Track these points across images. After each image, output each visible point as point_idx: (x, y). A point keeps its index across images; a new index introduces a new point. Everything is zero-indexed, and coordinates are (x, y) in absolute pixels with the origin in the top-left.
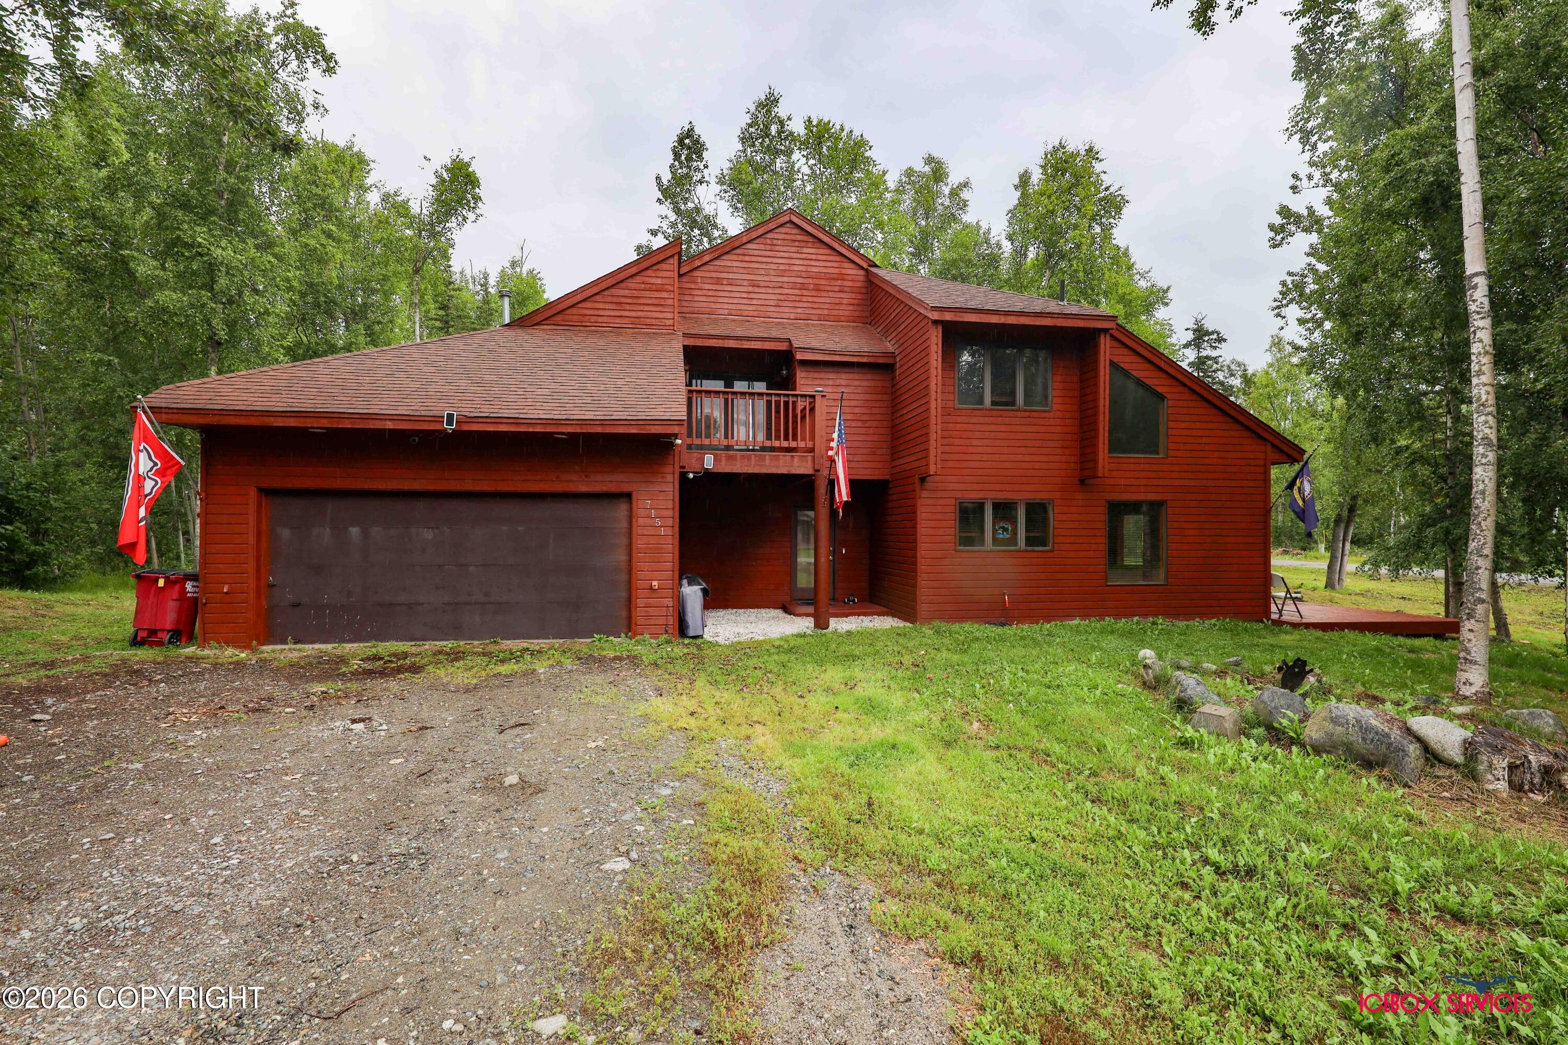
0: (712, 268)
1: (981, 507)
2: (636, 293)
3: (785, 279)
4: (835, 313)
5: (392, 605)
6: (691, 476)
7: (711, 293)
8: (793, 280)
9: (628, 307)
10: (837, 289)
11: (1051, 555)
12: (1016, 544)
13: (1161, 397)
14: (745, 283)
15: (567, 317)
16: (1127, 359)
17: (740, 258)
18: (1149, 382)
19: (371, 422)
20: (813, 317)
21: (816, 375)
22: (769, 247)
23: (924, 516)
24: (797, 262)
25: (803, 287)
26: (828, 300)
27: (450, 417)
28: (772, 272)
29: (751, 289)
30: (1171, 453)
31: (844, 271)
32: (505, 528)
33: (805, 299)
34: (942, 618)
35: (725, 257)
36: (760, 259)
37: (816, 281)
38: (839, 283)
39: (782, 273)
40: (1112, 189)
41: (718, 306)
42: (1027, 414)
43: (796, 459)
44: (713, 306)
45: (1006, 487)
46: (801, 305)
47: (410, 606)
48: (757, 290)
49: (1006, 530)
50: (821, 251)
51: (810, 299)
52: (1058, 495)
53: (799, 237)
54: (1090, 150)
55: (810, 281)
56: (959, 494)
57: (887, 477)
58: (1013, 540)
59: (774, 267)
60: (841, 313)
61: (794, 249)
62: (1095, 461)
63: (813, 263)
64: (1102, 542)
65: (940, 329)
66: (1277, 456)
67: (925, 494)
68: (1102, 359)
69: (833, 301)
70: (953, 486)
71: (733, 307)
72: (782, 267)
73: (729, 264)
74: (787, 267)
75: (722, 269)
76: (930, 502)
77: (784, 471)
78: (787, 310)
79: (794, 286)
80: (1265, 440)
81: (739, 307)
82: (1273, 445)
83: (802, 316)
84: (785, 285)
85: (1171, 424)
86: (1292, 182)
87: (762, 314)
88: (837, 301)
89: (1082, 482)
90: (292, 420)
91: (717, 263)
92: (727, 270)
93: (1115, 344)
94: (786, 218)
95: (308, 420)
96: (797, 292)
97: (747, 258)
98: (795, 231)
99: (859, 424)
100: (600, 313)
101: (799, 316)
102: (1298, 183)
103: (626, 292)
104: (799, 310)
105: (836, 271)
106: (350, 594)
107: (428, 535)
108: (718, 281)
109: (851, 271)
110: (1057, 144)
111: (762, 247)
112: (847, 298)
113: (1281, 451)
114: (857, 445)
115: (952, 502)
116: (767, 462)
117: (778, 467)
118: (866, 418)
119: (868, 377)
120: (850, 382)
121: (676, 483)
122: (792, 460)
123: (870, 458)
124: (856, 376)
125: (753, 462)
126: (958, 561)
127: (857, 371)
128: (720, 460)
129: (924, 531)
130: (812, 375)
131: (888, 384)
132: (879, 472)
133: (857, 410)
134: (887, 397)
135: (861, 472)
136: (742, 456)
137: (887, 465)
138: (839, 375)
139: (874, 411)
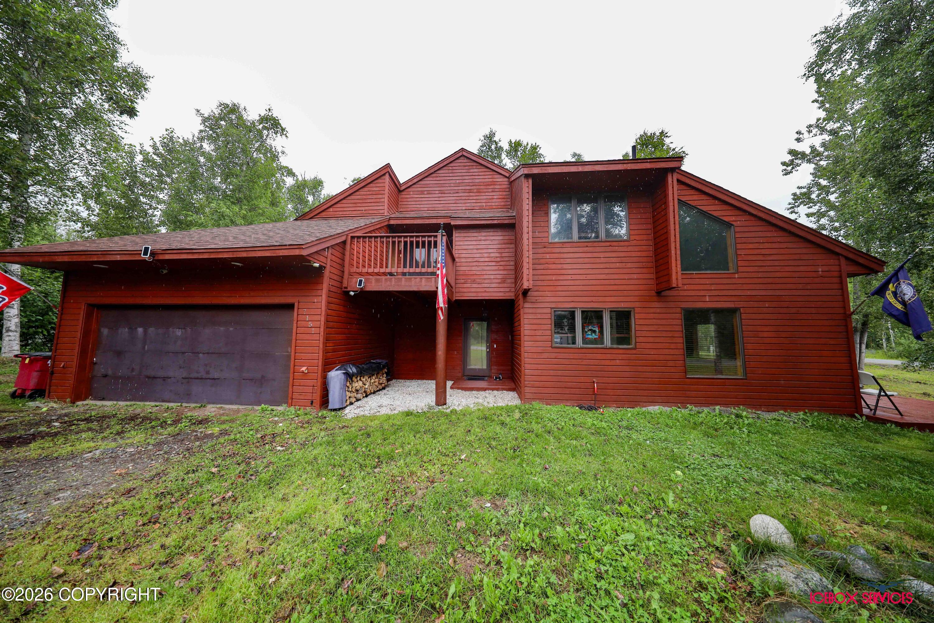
0: (418, 186)
1: (572, 314)
2: (365, 197)
3: (460, 188)
4: (490, 204)
5: (154, 378)
6: (352, 293)
7: (418, 199)
8: (463, 188)
9: (359, 205)
10: (490, 190)
11: (634, 352)
12: (603, 343)
13: (729, 225)
14: (437, 192)
15: (329, 213)
16: (695, 197)
17: (435, 179)
18: (715, 214)
19: (110, 256)
20: (476, 208)
21: (465, 235)
22: (450, 171)
23: (526, 321)
24: (467, 178)
25: (470, 191)
26: (485, 197)
27: (146, 249)
28: (452, 185)
29: (440, 195)
30: (741, 269)
31: (495, 180)
32: (222, 329)
33: (471, 198)
34: (541, 399)
35: (426, 179)
36: (446, 178)
37: (477, 187)
38: (492, 187)
39: (458, 185)
40: (677, 150)
41: (422, 206)
42: (608, 244)
43: (423, 280)
44: (418, 206)
45: (594, 299)
46: (469, 201)
47: (164, 379)
48: (443, 195)
49: (594, 332)
50: (480, 170)
51: (475, 198)
52: (637, 305)
53: (468, 164)
54: (662, 133)
55: (474, 187)
56: (553, 305)
57: (513, 298)
58: (600, 340)
59: (454, 182)
60: (493, 204)
61: (465, 171)
62: (669, 275)
63: (476, 177)
64: (680, 341)
65: (530, 181)
66: (853, 269)
67: (527, 305)
68: (671, 198)
69: (488, 197)
70: (548, 299)
71: (430, 206)
72: (457, 181)
73: (428, 182)
74: (461, 181)
75: (424, 186)
76: (531, 311)
77: (415, 289)
78: (460, 205)
79: (465, 191)
80: (838, 254)
81: (434, 206)
82: (847, 258)
83: (470, 208)
84: (460, 191)
85: (739, 246)
86: (797, 136)
87: (446, 208)
88: (491, 197)
89: (659, 293)
90: (66, 257)
91: (420, 183)
92: (427, 186)
93: (683, 187)
94: (460, 154)
95: (75, 257)
96: (466, 194)
97: (438, 179)
98: (466, 161)
99: (493, 264)
100: (345, 209)
101: (467, 208)
102: (801, 136)
103: (359, 197)
104: (468, 205)
105: (491, 180)
106: (133, 370)
107: (179, 333)
108: (422, 192)
109: (499, 179)
110: (642, 133)
111: (447, 171)
112: (496, 195)
113: (857, 264)
114: (492, 277)
115: (549, 311)
116: (403, 283)
117: (410, 286)
118: (499, 259)
119: (500, 234)
120: (488, 238)
121: (324, 296)
122: (421, 281)
123: (501, 285)
124: (491, 234)
125: (393, 283)
126: (554, 355)
127: (492, 230)
128: (371, 283)
129: (527, 332)
130: (462, 235)
131: (513, 238)
132: (507, 294)
133: (492, 255)
134: (513, 246)
135: (495, 294)
136: (386, 279)
137: (513, 290)
138: (480, 234)
139: (504, 255)
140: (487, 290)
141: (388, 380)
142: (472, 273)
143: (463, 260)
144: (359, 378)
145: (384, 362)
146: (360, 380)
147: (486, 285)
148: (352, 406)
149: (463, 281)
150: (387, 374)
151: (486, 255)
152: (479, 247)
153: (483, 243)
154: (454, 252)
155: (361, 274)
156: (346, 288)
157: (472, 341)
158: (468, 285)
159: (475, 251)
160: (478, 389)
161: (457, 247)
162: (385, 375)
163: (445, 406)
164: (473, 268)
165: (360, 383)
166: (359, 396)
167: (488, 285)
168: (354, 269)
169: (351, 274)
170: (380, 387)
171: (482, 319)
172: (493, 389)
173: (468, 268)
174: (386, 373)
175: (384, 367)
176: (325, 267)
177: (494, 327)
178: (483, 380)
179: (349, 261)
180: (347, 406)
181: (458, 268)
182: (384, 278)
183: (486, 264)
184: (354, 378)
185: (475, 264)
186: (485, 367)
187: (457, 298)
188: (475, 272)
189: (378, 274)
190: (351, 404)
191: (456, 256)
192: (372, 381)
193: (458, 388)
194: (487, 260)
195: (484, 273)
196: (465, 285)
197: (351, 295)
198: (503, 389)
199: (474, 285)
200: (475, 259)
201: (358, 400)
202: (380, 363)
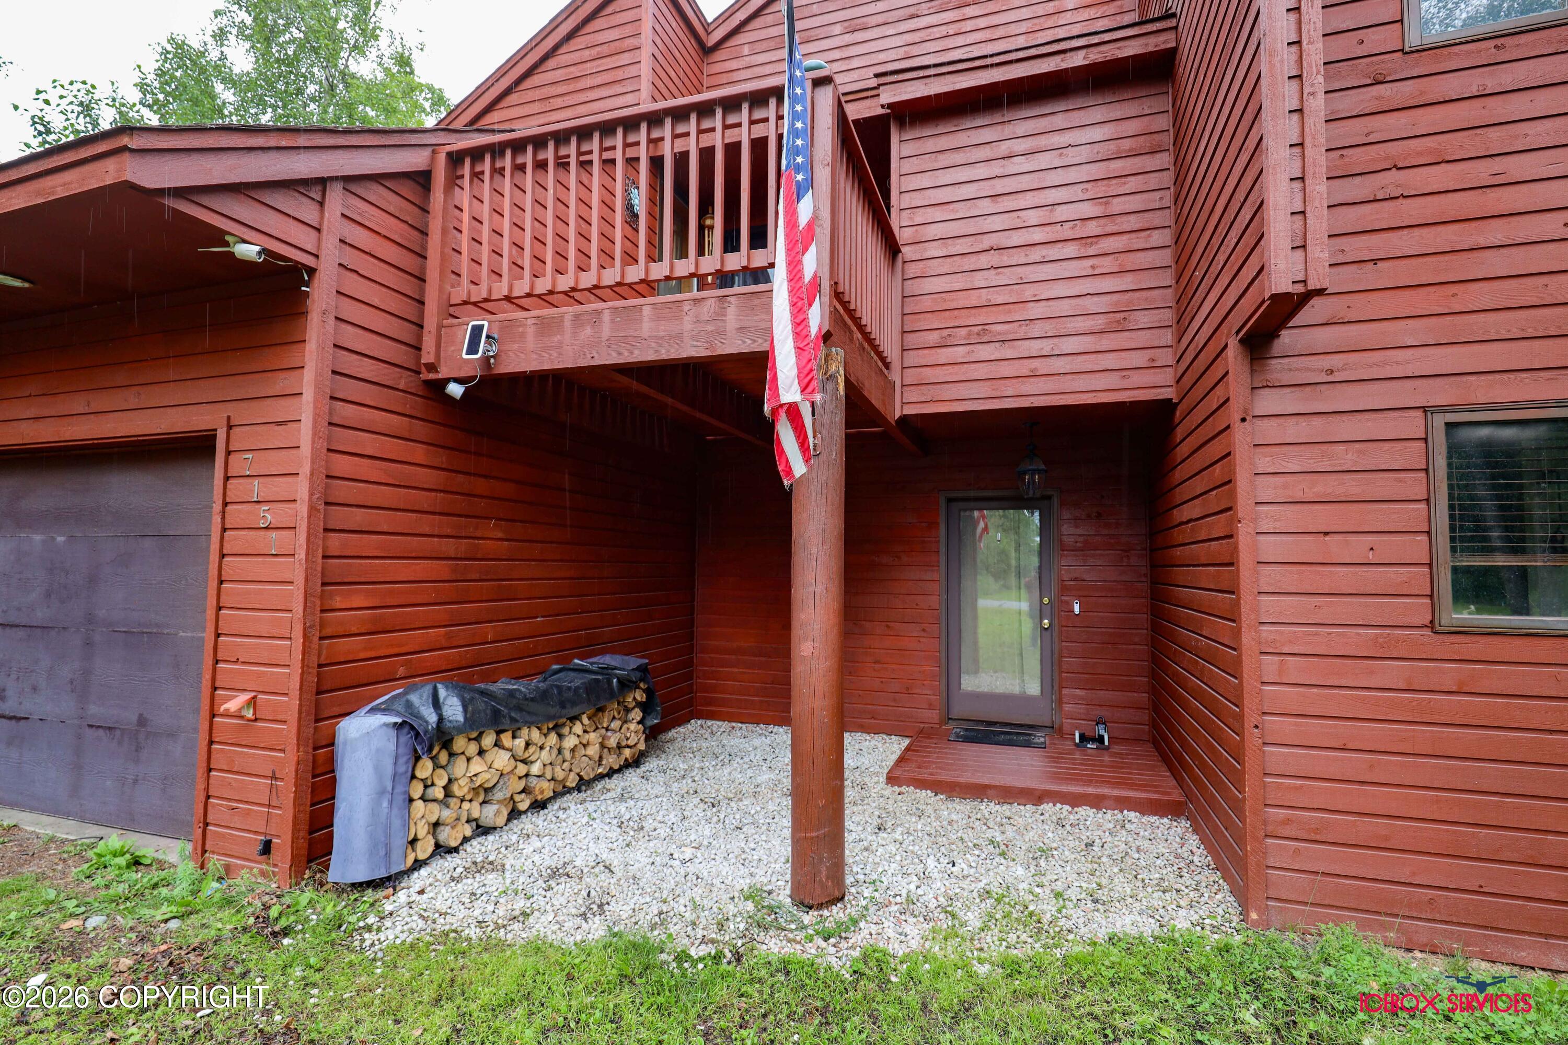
0: (769, 19)
6: (455, 390)
7: (767, 70)
14: (837, 30)
21: (943, 143)
29: (847, 38)
33: (968, 26)
46: (960, 41)
48: (859, 37)
51: (984, 23)
56: (1441, 394)
57: (1168, 393)
67: (1271, 402)
70: (1408, 363)
77: (694, 349)
96: (950, 16)
99: (1071, 250)
103: (558, 74)
114: (1065, 307)
115: (1413, 425)
116: (646, 327)
117: (677, 338)
118: (1093, 228)
119: (1097, 114)
120: (1043, 141)
121: (308, 395)
122: (721, 314)
123: (1106, 342)
124: (1059, 121)
125: (606, 332)
126: (1449, 675)
127: (1062, 106)
128: (523, 335)
129: (1270, 547)
130: (931, 145)
131: (1164, 122)
132: (1138, 379)
133: (1062, 213)
134: (1164, 160)
135: (1082, 383)
136: (577, 317)
137: (1166, 357)
138: (1008, 130)
139: (1117, 205)
140: (1042, 366)
141: (653, 734)
142: (974, 299)
143: (934, 250)
144: (488, 740)
145: (634, 662)
146: (497, 744)
147: (1035, 347)
148: (451, 862)
149: (933, 337)
150: (645, 708)
151: (1033, 217)
152: (1000, 186)
153: (1021, 165)
154: (895, 221)
155: (483, 305)
156: (432, 368)
157: (985, 581)
158: (959, 353)
159: (986, 206)
160: (1008, 795)
161: (907, 201)
162: (637, 714)
163: (836, 913)
164: (979, 280)
165: (501, 760)
166: (491, 814)
167: (1045, 346)
168: (460, 293)
169: (451, 310)
170: (612, 761)
171: (1019, 501)
172: (1075, 801)
173: (957, 282)
174: (639, 705)
175: (626, 685)
176: (312, 271)
177: (1069, 532)
178: (1028, 745)
179: (444, 258)
180: (419, 864)
181: (912, 287)
182: (569, 311)
183: (1036, 254)
184: (460, 743)
185: (984, 260)
186: (1033, 688)
187: (909, 410)
188: (984, 297)
189: (547, 298)
190: (442, 850)
191: (903, 235)
192: (570, 742)
193: (921, 784)
194: (1038, 236)
195: (1028, 293)
196: (944, 355)
197: (450, 398)
198: (1122, 804)
199: (985, 352)
200: (987, 242)
201: (483, 830)
202: (606, 670)
